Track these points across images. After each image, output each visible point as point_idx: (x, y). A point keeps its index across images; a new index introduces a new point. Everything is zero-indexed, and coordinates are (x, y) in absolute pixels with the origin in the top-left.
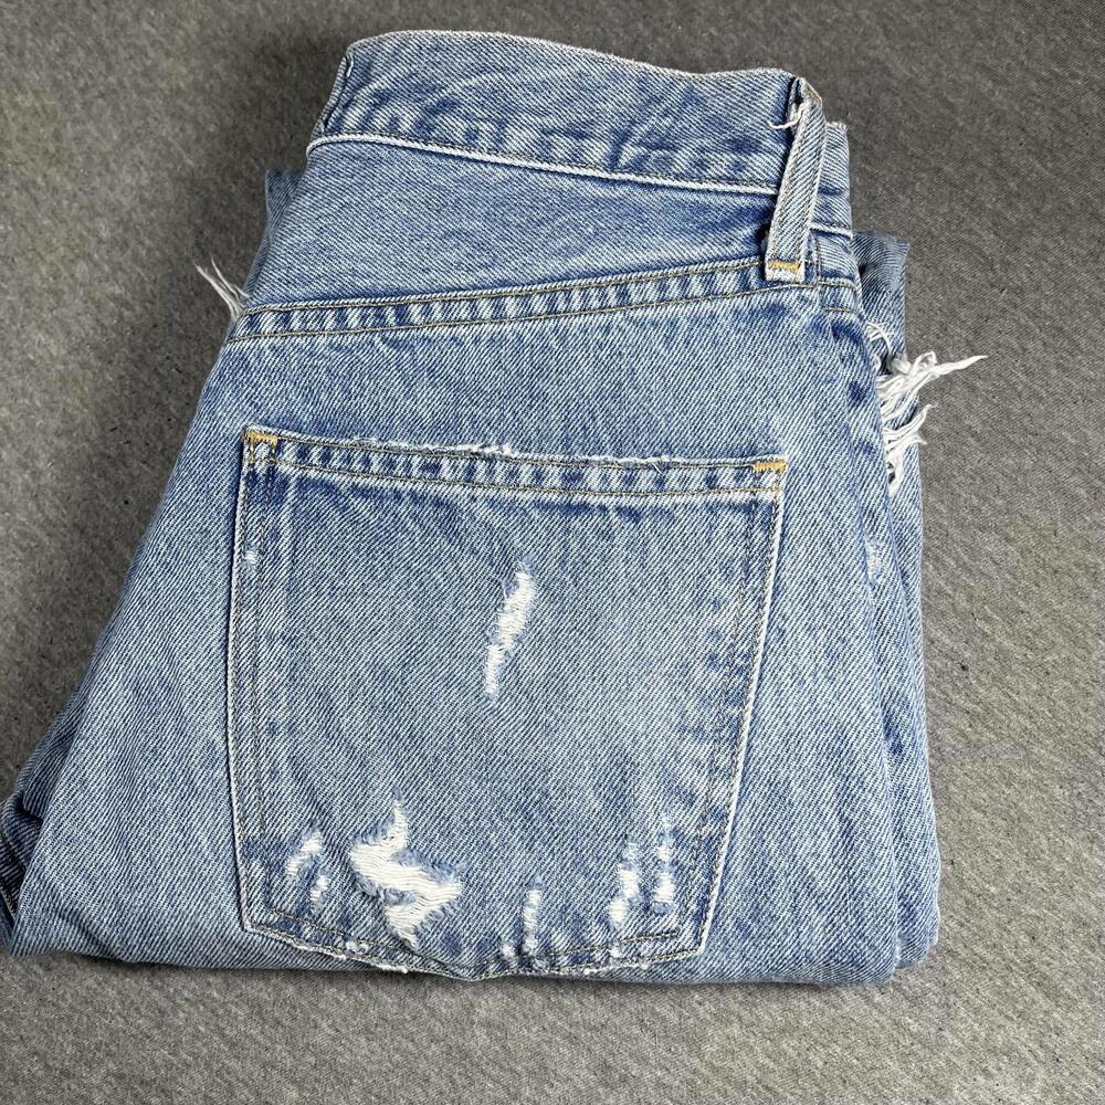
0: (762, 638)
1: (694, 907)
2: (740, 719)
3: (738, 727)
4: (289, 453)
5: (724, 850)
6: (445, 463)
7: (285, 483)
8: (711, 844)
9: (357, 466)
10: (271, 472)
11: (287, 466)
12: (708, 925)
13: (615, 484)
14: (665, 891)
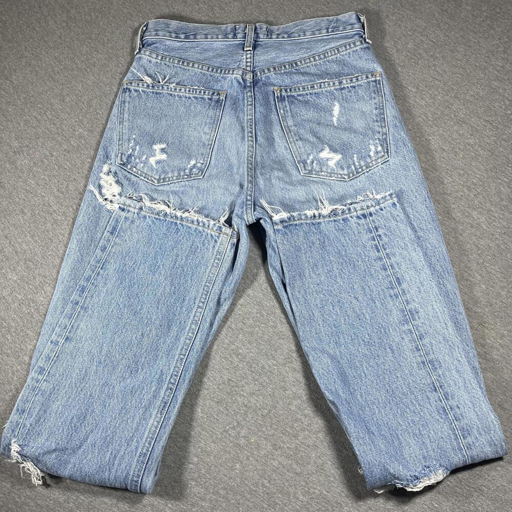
0: (384, 102)
1: (386, 150)
2: (384, 117)
3: (384, 119)
4: (284, 91)
5: (388, 140)
6: (315, 85)
7: (284, 97)
8: (386, 139)
9: (297, 90)
10: (281, 95)
11: (284, 93)
12: (389, 153)
13: (349, 82)
14: (380, 148)
